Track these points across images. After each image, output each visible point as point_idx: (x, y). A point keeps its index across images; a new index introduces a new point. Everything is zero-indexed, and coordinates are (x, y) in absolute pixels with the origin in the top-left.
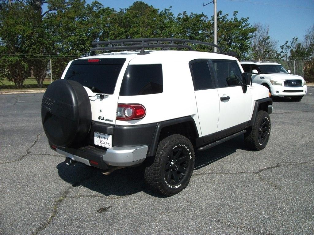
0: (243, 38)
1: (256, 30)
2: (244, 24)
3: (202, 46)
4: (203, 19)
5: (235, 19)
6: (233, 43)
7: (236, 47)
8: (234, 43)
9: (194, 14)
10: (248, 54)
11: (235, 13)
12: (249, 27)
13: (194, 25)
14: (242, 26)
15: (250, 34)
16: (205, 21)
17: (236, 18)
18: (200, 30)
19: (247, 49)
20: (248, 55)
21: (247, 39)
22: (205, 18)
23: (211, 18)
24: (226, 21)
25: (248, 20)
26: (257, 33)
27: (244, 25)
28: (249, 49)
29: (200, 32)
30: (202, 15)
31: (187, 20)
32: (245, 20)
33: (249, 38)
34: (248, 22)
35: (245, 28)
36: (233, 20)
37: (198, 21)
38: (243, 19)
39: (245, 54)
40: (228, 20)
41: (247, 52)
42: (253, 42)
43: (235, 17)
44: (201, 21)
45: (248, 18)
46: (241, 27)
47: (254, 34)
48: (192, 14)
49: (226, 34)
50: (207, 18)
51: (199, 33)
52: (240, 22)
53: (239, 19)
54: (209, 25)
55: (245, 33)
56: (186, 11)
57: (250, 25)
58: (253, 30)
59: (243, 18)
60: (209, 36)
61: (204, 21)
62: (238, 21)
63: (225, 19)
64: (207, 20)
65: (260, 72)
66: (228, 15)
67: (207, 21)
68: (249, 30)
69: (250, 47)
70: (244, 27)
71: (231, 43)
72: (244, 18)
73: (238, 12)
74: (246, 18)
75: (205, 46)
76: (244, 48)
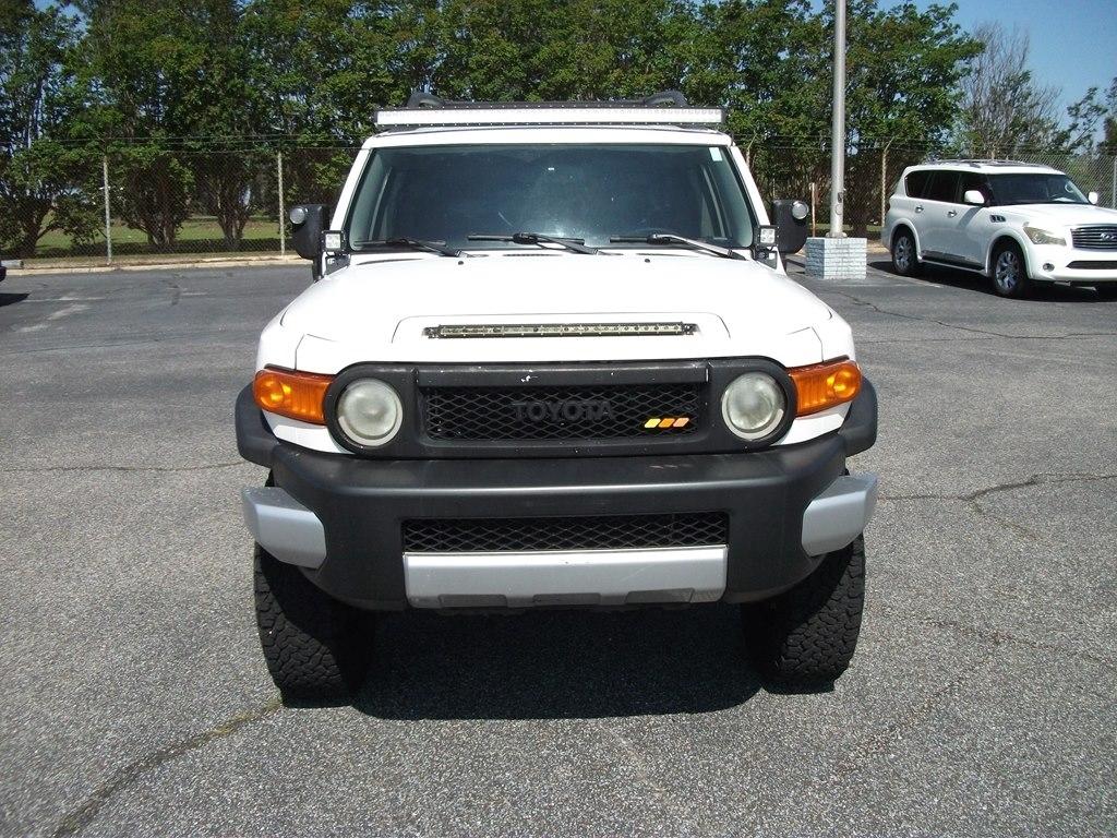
0: (933, 77)
1: (981, 47)
2: (941, 26)
3: (790, 107)
4: (795, 10)
5: (909, 9)
6: (897, 96)
7: (909, 108)
8: (902, 96)
10: (951, 135)
12: (955, 37)
13: (763, 31)
14: (931, 34)
15: (960, 65)
16: (801, 17)
17: (911, 6)
18: (782, 49)
19: (950, 116)
20: (951, 140)
21: (950, 80)
22: (801, 8)
23: (824, 7)
24: (875, 16)
25: (955, 12)
26: (985, 57)
27: (937, 30)
28: (954, 116)
29: (783, 55)
31: (738, 15)
32: (942, 15)
33: (955, 77)
34: (953, 21)
35: (944, 42)
36: (902, 13)
37: (777, 19)
38: (936, 9)
39: (941, 135)
40: (882, 14)
41: (949, 127)
42: (968, 91)
44: (787, 16)
45: (954, 6)
46: (928, 38)
47: (975, 63)
49: (876, 62)
50: (807, 6)
51: (778, 59)
52: (925, 22)
53: (921, 11)
54: (814, 32)
55: (944, 60)
57: (960, 32)
58: (972, 49)
59: (936, 6)
60: (814, 72)
61: (796, 16)
62: (919, 16)
63: (873, 10)
64: (806, 15)
65: (991, 200)
67: (807, 19)
68: (956, 47)
69: (957, 110)
70: (939, 36)
71: (891, 96)
72: (940, 6)
74: (948, 6)
75: (799, 107)
76: (939, 114)
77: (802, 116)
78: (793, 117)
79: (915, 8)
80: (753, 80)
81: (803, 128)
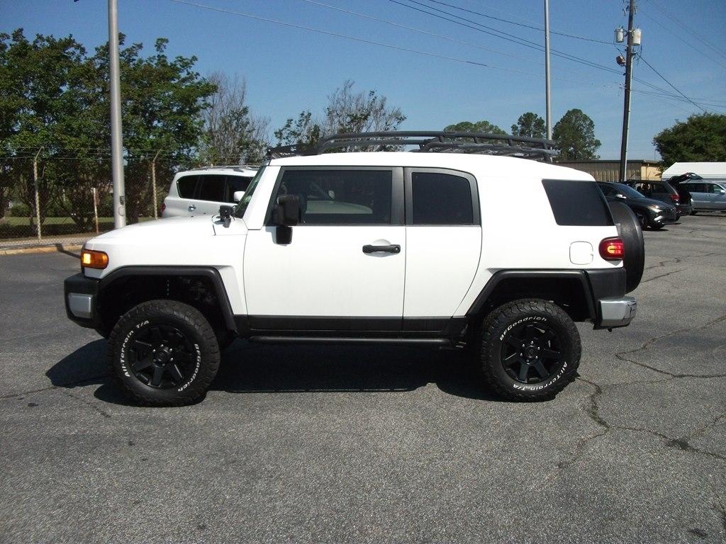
0: (182, 109)
1: (215, 89)
2: (186, 72)
3: (72, 129)
4: (73, 53)
5: (162, 59)
6: (155, 123)
7: (165, 132)
8: (159, 122)
9: (45, 37)
10: (197, 151)
11: (160, 43)
12: (196, 81)
13: (48, 67)
14: (179, 77)
15: (200, 101)
16: (78, 59)
17: (163, 56)
18: (63, 84)
19: (196, 137)
20: (197, 154)
21: (194, 111)
22: (78, 52)
23: (95, 53)
24: (136, 62)
25: (195, 62)
26: (217, 95)
27: (183, 75)
28: (199, 137)
29: (65, 89)
30: (69, 42)
31: (26, 54)
32: (186, 64)
33: (197, 109)
34: (193, 69)
35: (188, 84)
36: (156, 61)
37: (58, 59)
38: (181, 59)
39: (190, 150)
40: (141, 61)
41: (196, 145)
42: (208, 118)
43: (161, 54)
44: (66, 57)
45: (194, 58)
46: (177, 81)
47: (209, 99)
48: (40, 37)
49: (139, 96)
50: (83, 50)
51: (61, 91)
52: (174, 69)
53: (170, 60)
54: (89, 70)
55: (189, 96)
56: (21, 30)
57: (199, 78)
58: (209, 89)
59: (181, 57)
60: (90, 102)
61: (74, 58)
62: (169, 64)
63: (134, 57)
64: (82, 58)
66: (140, 46)
67: (83, 62)
68: (198, 88)
69: (200, 133)
70: (184, 80)
71: (150, 122)
72: (184, 57)
73: (167, 41)
74: (190, 58)
75: (80, 129)
76: (187, 136)
77: (83, 137)
78: (75, 136)
79: (166, 57)
80: (41, 107)
81: (83, 145)
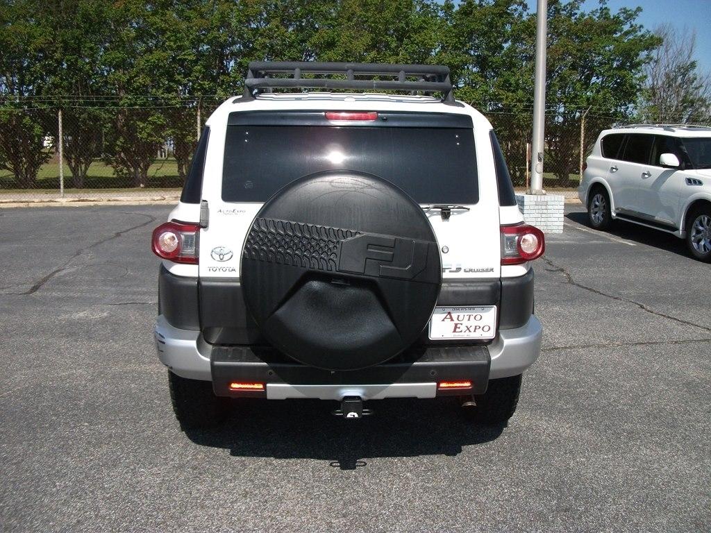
0: (623, 64)
1: (660, 41)
2: (629, 25)
3: (510, 84)
4: (516, 10)
5: (604, 12)
6: (594, 79)
7: (603, 88)
8: (598, 78)
10: (635, 108)
12: (639, 34)
13: (490, 25)
14: (621, 31)
15: (643, 55)
16: (521, 15)
17: (606, 9)
19: (635, 94)
20: (635, 112)
21: (635, 66)
22: (520, 8)
24: (578, 16)
25: (640, 14)
26: (662, 49)
27: (626, 28)
28: (638, 93)
29: (506, 46)
31: (471, 12)
32: (630, 16)
33: (639, 64)
34: (637, 21)
35: (631, 37)
36: (598, 15)
37: (501, 16)
38: (625, 11)
39: (628, 108)
40: (583, 15)
41: (635, 102)
42: (650, 75)
43: (605, 6)
44: (509, 14)
45: (639, 9)
46: (619, 34)
47: (654, 54)
49: (578, 50)
50: (525, 7)
51: (503, 48)
52: (617, 22)
53: (613, 12)
54: (530, 27)
55: (631, 50)
57: (643, 31)
58: (653, 42)
59: (625, 9)
60: (530, 59)
61: (516, 14)
62: (612, 17)
63: (576, 11)
64: (525, 14)
65: (686, 164)
67: (525, 18)
68: (641, 41)
69: (640, 90)
70: (627, 33)
71: (589, 78)
72: (628, 9)
74: (634, 9)
75: (518, 85)
76: (626, 92)
77: (520, 92)
78: (512, 92)
79: (609, 10)
80: (482, 63)
81: (520, 101)
